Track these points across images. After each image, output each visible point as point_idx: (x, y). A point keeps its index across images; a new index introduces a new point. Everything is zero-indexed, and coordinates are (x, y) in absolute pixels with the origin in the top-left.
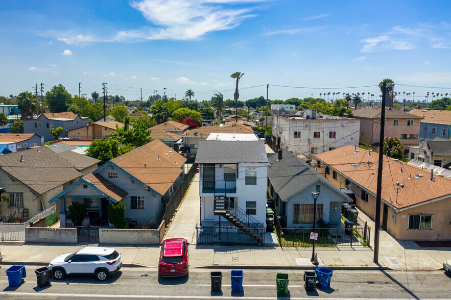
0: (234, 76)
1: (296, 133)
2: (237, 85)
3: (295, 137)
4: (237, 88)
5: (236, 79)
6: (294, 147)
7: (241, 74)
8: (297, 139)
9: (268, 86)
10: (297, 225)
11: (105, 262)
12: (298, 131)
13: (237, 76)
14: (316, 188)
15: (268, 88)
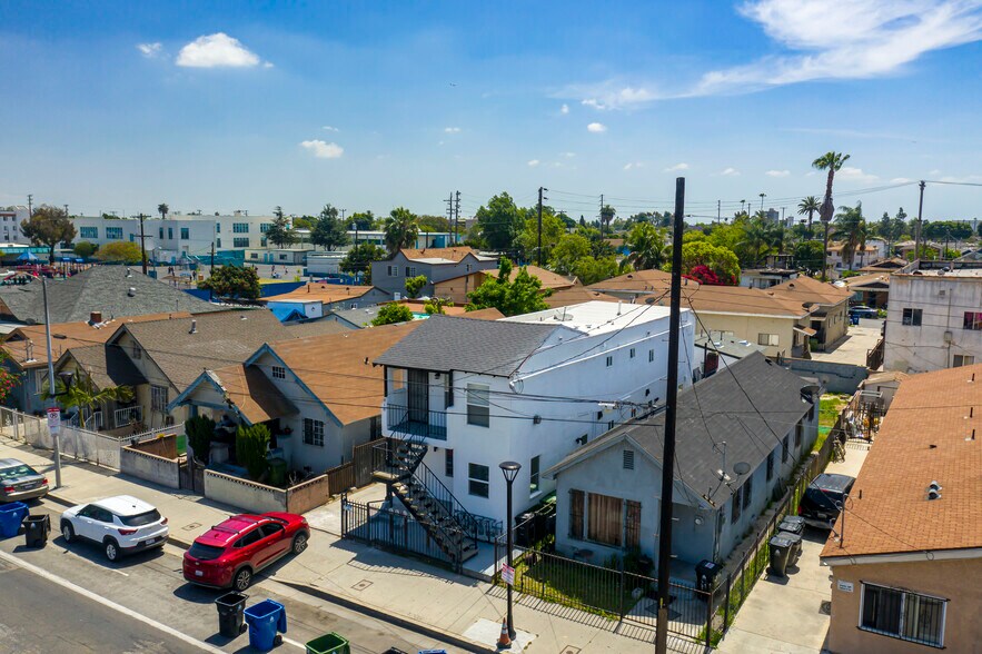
0: (820, 164)
1: (907, 313)
2: (830, 185)
3: (904, 323)
5: (828, 169)
6: (902, 351)
7: (842, 158)
8: (912, 329)
9: (923, 185)
10: (580, 545)
11: (117, 527)
12: (914, 307)
13: (830, 162)
14: (622, 456)
15: (922, 189)
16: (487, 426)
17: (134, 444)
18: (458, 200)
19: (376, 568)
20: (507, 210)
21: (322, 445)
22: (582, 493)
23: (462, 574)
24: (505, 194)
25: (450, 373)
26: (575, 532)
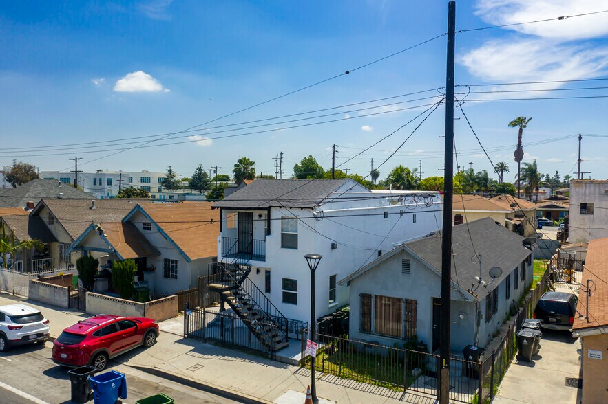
0: (513, 124)
1: (583, 206)
2: (520, 138)
3: (581, 213)
4: (520, 142)
5: (518, 127)
6: (581, 232)
7: (526, 120)
8: (586, 217)
9: (580, 138)
10: (368, 338)
11: (7, 324)
12: (587, 202)
13: (520, 123)
14: (401, 262)
15: (580, 140)
16: (296, 248)
17: (40, 278)
18: (281, 158)
19: (209, 356)
20: (313, 166)
21: (176, 277)
22: (370, 296)
23: (275, 360)
24: (311, 156)
25: (269, 209)
26: (364, 329)
